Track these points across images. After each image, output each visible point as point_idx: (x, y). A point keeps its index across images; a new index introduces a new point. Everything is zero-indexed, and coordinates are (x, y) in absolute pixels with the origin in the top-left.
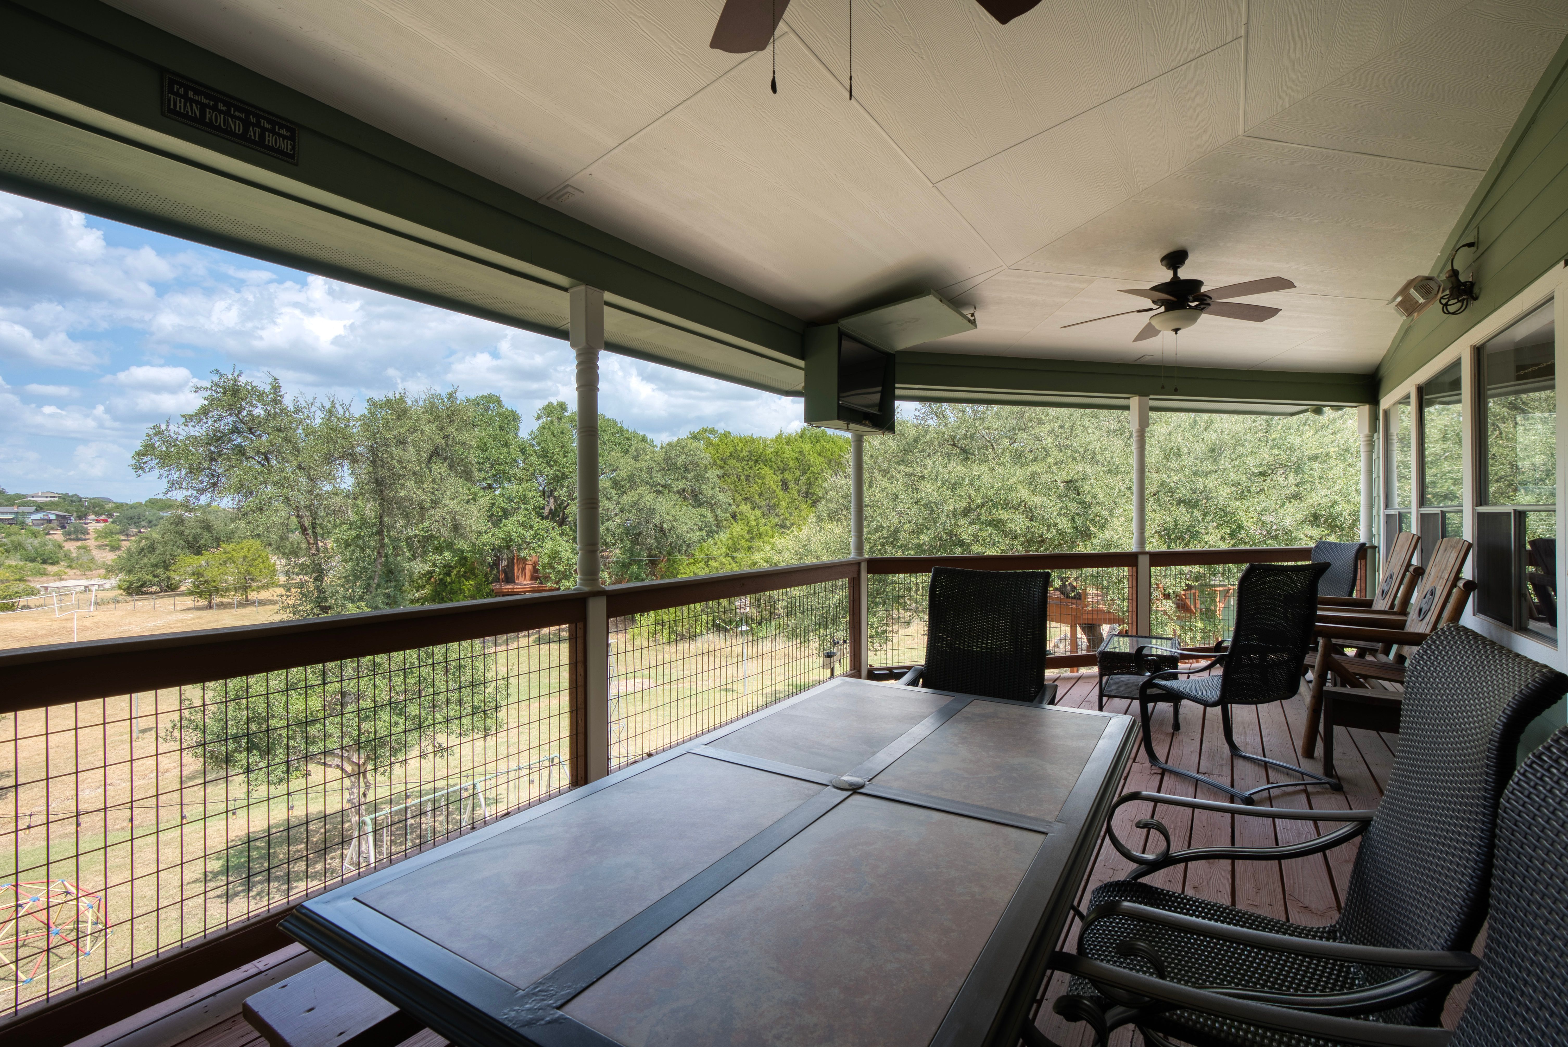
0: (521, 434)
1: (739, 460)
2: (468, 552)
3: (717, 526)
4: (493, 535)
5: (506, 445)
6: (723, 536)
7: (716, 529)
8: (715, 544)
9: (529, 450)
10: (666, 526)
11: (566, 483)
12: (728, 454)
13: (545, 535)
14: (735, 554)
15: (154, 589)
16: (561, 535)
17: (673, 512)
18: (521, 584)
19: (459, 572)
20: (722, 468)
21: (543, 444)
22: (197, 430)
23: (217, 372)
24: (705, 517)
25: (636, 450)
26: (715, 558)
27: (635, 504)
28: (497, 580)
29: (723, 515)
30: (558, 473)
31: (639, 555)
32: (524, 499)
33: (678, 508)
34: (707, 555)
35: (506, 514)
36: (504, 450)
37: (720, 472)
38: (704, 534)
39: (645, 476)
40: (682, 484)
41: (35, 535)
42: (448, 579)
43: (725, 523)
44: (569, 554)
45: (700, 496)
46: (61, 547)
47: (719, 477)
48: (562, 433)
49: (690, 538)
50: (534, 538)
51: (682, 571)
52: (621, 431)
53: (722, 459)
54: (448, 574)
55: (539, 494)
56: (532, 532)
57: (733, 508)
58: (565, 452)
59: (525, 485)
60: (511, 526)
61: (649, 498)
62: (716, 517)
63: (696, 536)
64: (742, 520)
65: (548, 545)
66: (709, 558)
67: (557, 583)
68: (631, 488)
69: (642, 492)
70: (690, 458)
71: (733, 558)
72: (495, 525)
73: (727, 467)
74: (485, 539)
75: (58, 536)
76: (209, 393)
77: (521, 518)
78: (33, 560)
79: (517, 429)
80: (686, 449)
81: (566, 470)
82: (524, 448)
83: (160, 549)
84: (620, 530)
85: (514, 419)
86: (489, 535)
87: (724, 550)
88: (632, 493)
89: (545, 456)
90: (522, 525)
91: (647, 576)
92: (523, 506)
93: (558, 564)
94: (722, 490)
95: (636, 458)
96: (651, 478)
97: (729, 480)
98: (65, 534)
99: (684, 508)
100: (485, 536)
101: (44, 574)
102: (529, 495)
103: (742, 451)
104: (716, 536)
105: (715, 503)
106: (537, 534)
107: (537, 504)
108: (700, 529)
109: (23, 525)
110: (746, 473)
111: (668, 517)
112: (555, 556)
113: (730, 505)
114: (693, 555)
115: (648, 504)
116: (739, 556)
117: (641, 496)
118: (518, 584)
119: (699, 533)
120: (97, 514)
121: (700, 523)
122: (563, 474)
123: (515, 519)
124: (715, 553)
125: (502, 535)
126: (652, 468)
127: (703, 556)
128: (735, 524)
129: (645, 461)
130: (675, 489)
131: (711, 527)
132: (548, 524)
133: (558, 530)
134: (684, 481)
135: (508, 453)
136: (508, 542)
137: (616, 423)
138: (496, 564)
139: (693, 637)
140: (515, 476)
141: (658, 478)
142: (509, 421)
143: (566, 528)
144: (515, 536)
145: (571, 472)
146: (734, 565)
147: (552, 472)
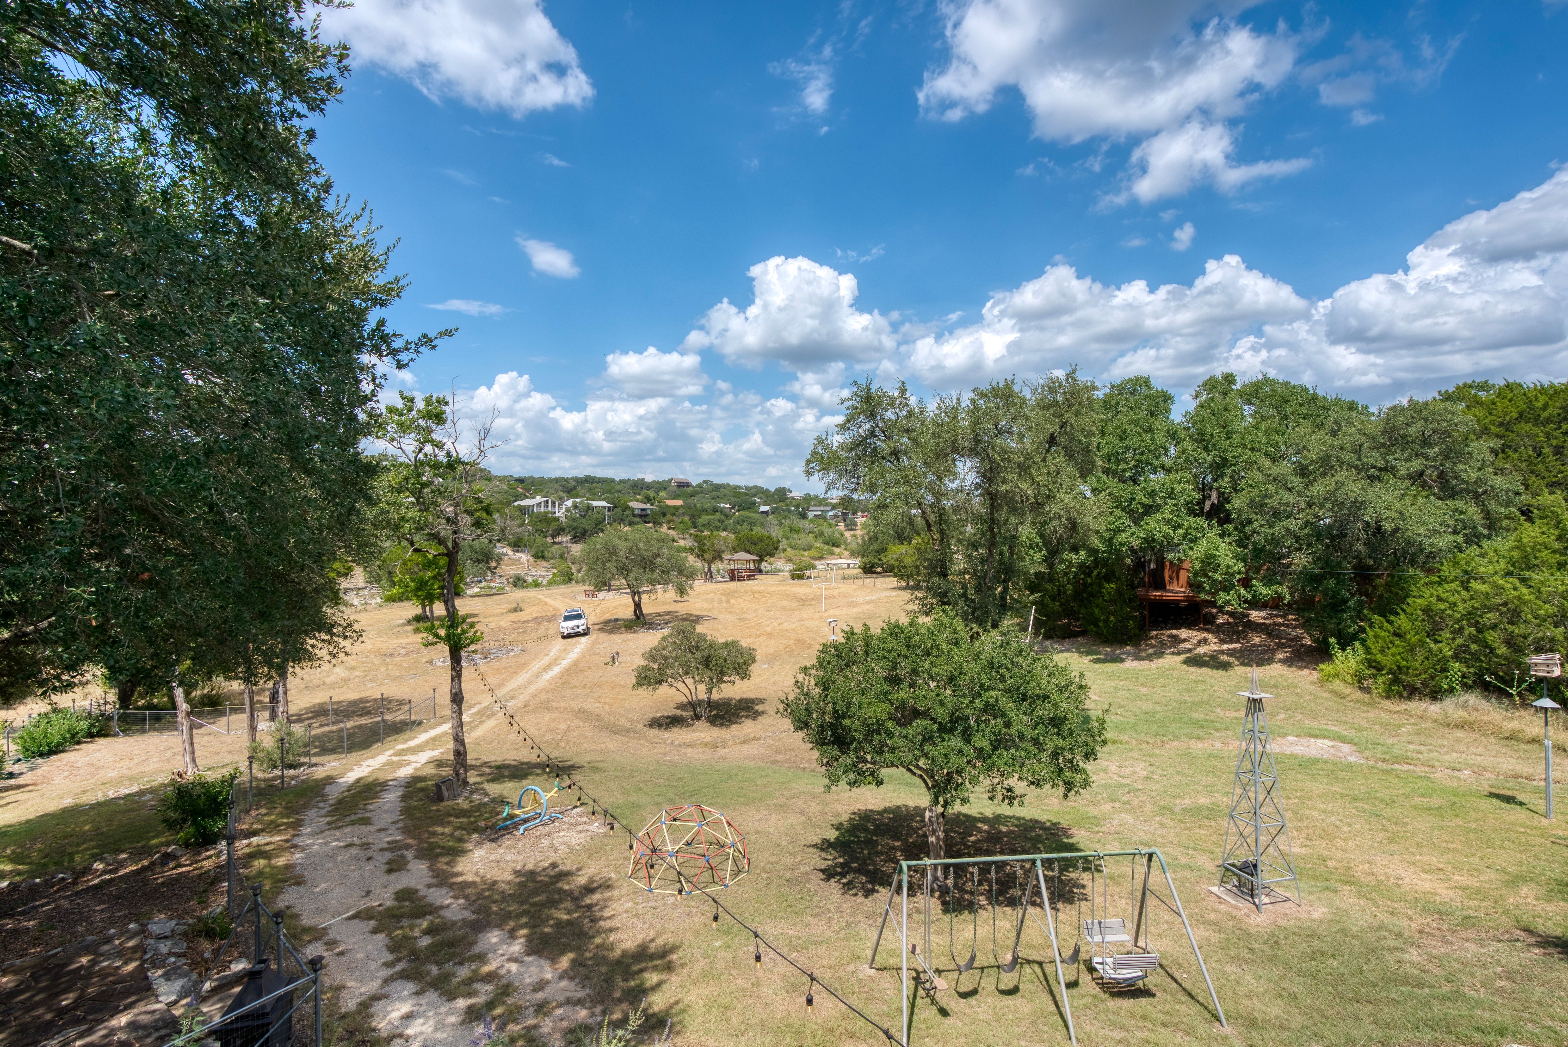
0: (1172, 417)
1: (1537, 421)
2: (1104, 552)
3: (1490, 527)
4: (1132, 534)
5: (1150, 430)
6: (1503, 544)
7: (1485, 532)
8: (1483, 555)
9: (1182, 435)
10: (1387, 526)
11: (1229, 471)
12: (1515, 415)
13: (1199, 535)
14: (1527, 574)
15: (879, 570)
16: (1222, 536)
17: (1399, 506)
18: (1172, 591)
19: (1099, 573)
20: (1498, 436)
21: (1198, 426)
22: (846, 438)
23: (855, 383)
24: (1461, 513)
25: (1336, 422)
26: (1482, 578)
27: (1330, 497)
28: (1142, 584)
29: (1502, 510)
30: (1217, 460)
31: (1339, 564)
32: (1171, 494)
33: (1408, 500)
34: (1466, 572)
35: (1149, 510)
36: (1147, 437)
37: (1495, 443)
38: (1460, 539)
39: (1348, 457)
40: (1416, 465)
41: (830, 526)
42: (1089, 580)
43: (1505, 523)
44: (1230, 561)
45: (1454, 482)
46: (842, 535)
47: (1492, 450)
48: (1226, 410)
49: (1431, 545)
50: (1184, 538)
51: (1416, 594)
52: (1314, 398)
53: (1501, 424)
54: (1089, 575)
55: (1191, 487)
56: (1181, 532)
57: (1525, 498)
58: (1228, 433)
59: (1175, 476)
60: (1154, 525)
61: (1354, 488)
62: (1487, 515)
63: (1444, 541)
64: (1541, 518)
65: (1203, 546)
66: (1467, 579)
67: (1214, 594)
68: (1324, 474)
69: (1341, 479)
70: (1434, 425)
71: (1523, 580)
72: (1137, 522)
73: (1512, 436)
74: (1123, 537)
75: (842, 527)
76: (850, 403)
77: (1167, 515)
78: (828, 544)
79: (1168, 411)
80: (1424, 413)
81: (1229, 456)
82: (1175, 433)
83: (880, 539)
84: (1306, 532)
85: (1165, 401)
86: (1128, 534)
87: (1503, 565)
88: (1327, 480)
89: (1203, 441)
90: (1168, 522)
91: (1353, 595)
92: (1169, 501)
93: (1215, 571)
94: (1499, 472)
95: (1334, 433)
96: (1359, 459)
97: (1516, 456)
98: (846, 526)
99: (1420, 500)
100: (1123, 535)
101: (833, 554)
102: (1179, 488)
103: (1545, 407)
104: (1485, 544)
105: (1485, 492)
106: (1186, 534)
107: (1188, 499)
108: (1455, 532)
109: (825, 518)
110: (1554, 442)
111: (1388, 513)
112: (1209, 562)
113: (1517, 494)
114: (1439, 571)
115: (1350, 494)
116: (1535, 577)
117: (1340, 485)
118: (1169, 591)
119: (1449, 538)
120: (863, 511)
121: (1451, 522)
122: (1225, 460)
123: (1159, 515)
124: (1482, 569)
125: (1142, 535)
126: (1361, 446)
127: (1457, 572)
128: (1527, 525)
129: (1350, 435)
130: (1404, 472)
131: (1475, 528)
132: (1201, 521)
133: (1217, 530)
134: (1420, 460)
135: (1153, 440)
136: (1150, 541)
137: (1306, 390)
138: (1140, 565)
139: (1435, 695)
140: (1163, 466)
141: (1373, 458)
142: (1158, 403)
143: (1229, 527)
144: (1158, 536)
145: (1236, 457)
146: (1525, 591)
147: (1210, 458)
